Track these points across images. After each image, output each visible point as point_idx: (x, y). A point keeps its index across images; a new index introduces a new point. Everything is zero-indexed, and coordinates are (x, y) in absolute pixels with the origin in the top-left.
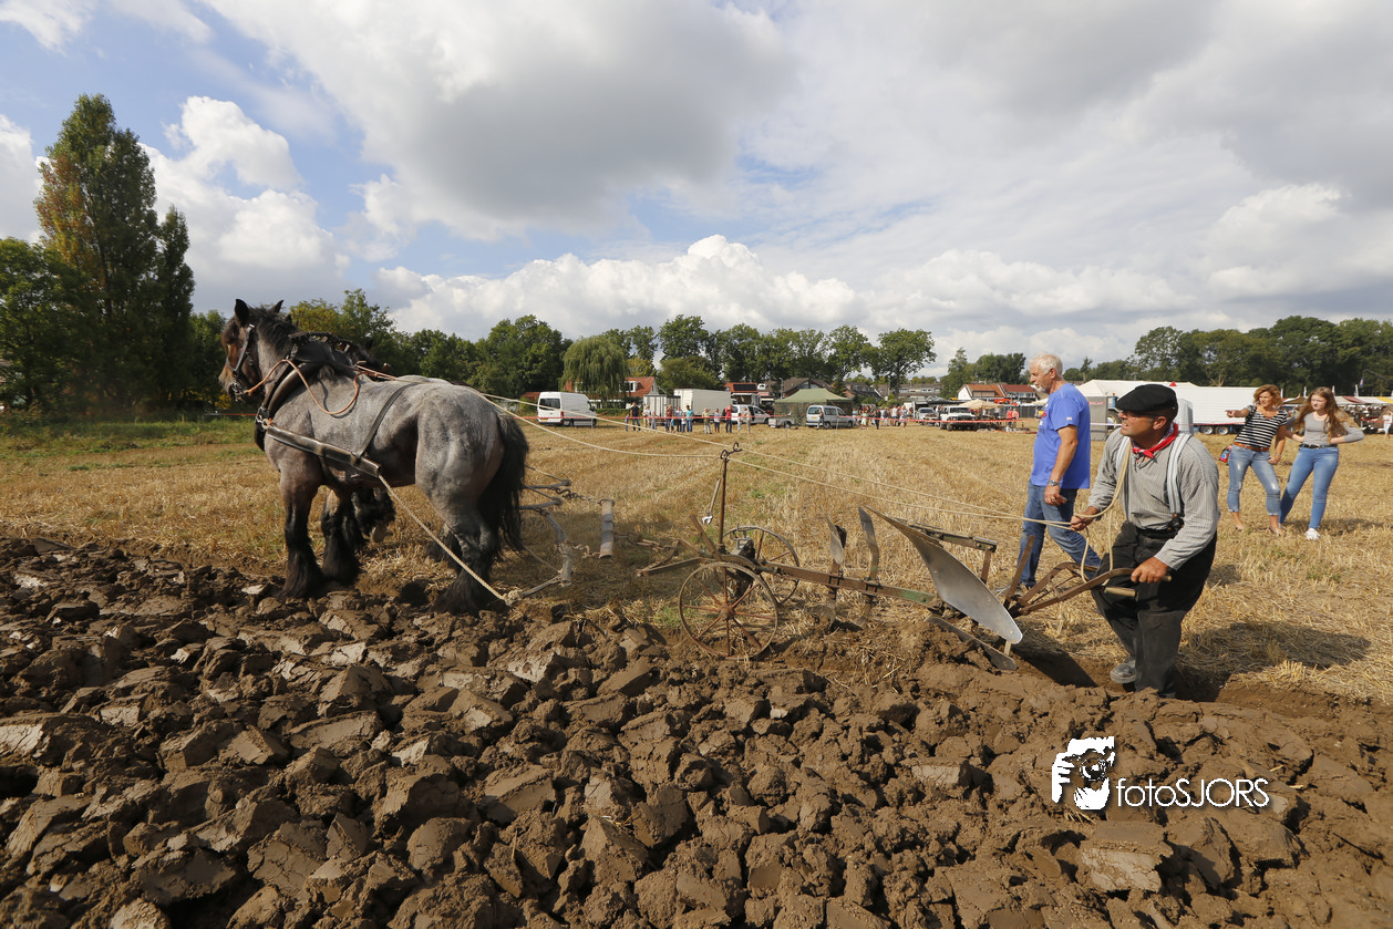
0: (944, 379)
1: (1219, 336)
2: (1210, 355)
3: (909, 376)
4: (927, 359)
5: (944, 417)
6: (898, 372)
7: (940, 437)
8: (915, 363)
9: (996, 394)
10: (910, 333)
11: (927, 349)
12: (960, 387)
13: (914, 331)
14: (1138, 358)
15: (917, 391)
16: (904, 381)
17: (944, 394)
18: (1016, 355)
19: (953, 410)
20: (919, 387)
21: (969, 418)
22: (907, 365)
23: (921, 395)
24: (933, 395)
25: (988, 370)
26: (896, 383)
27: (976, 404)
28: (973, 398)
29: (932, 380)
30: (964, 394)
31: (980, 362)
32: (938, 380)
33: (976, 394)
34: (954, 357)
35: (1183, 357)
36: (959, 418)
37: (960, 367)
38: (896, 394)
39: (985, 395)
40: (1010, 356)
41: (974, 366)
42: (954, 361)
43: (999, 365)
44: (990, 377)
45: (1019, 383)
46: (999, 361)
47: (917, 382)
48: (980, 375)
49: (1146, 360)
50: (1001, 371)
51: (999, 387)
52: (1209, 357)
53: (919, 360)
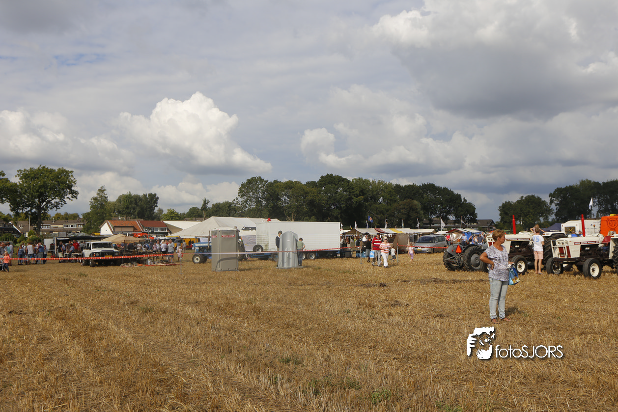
0: (87, 216)
1: (290, 185)
2: (285, 199)
3: (52, 213)
4: (70, 196)
5: (87, 253)
6: (39, 208)
7: (81, 275)
8: (57, 200)
9: (135, 229)
10: (52, 171)
11: (70, 187)
12: (102, 223)
13: (56, 168)
14: (240, 199)
15: (60, 226)
16: (46, 217)
17: (87, 229)
18: (150, 195)
19: (95, 245)
20: (61, 223)
21: (112, 253)
22: (49, 202)
23: (63, 230)
24: (76, 230)
25: (127, 208)
26: (37, 219)
27: (119, 238)
28: (115, 233)
29: (75, 217)
30: (105, 229)
31: (120, 200)
32: (81, 217)
33: (117, 230)
34: (96, 196)
35: (269, 200)
36: (102, 254)
37: (101, 204)
38: (38, 230)
39: (125, 230)
40: (145, 196)
41: (114, 204)
42: (95, 199)
43: (136, 203)
44: (129, 214)
45: (153, 219)
46: (136, 200)
47: (59, 218)
48: (119, 212)
49: (246, 202)
50: (138, 209)
51: (137, 222)
52: (285, 200)
53: (62, 198)
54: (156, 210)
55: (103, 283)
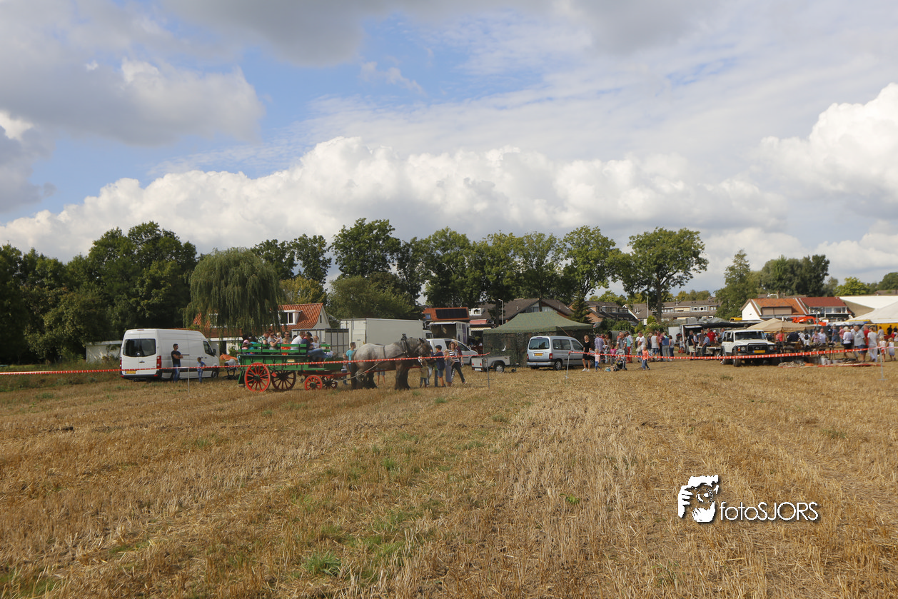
0: (721, 294)
3: (674, 291)
4: (697, 267)
5: (728, 346)
6: (658, 285)
7: (724, 378)
8: (681, 273)
9: (794, 311)
10: (671, 234)
11: (696, 254)
12: (743, 303)
13: (676, 230)
15: (686, 310)
16: (667, 298)
17: (722, 313)
18: (815, 258)
19: (739, 336)
20: (687, 306)
21: (765, 347)
22: (670, 277)
23: (691, 315)
24: (708, 315)
25: (780, 279)
26: (657, 300)
27: (774, 325)
28: (764, 318)
29: (705, 296)
30: (749, 312)
31: (767, 268)
32: (713, 295)
33: (767, 312)
34: (732, 264)
36: (750, 349)
37: (741, 276)
38: (658, 315)
39: (778, 312)
40: (807, 260)
41: (759, 275)
42: (732, 269)
43: (793, 272)
44: (783, 288)
45: (821, 294)
46: (792, 267)
47: (683, 298)
48: (768, 286)
50: (796, 281)
51: (797, 300)
53: (686, 270)
54: (826, 281)
55: (759, 390)
